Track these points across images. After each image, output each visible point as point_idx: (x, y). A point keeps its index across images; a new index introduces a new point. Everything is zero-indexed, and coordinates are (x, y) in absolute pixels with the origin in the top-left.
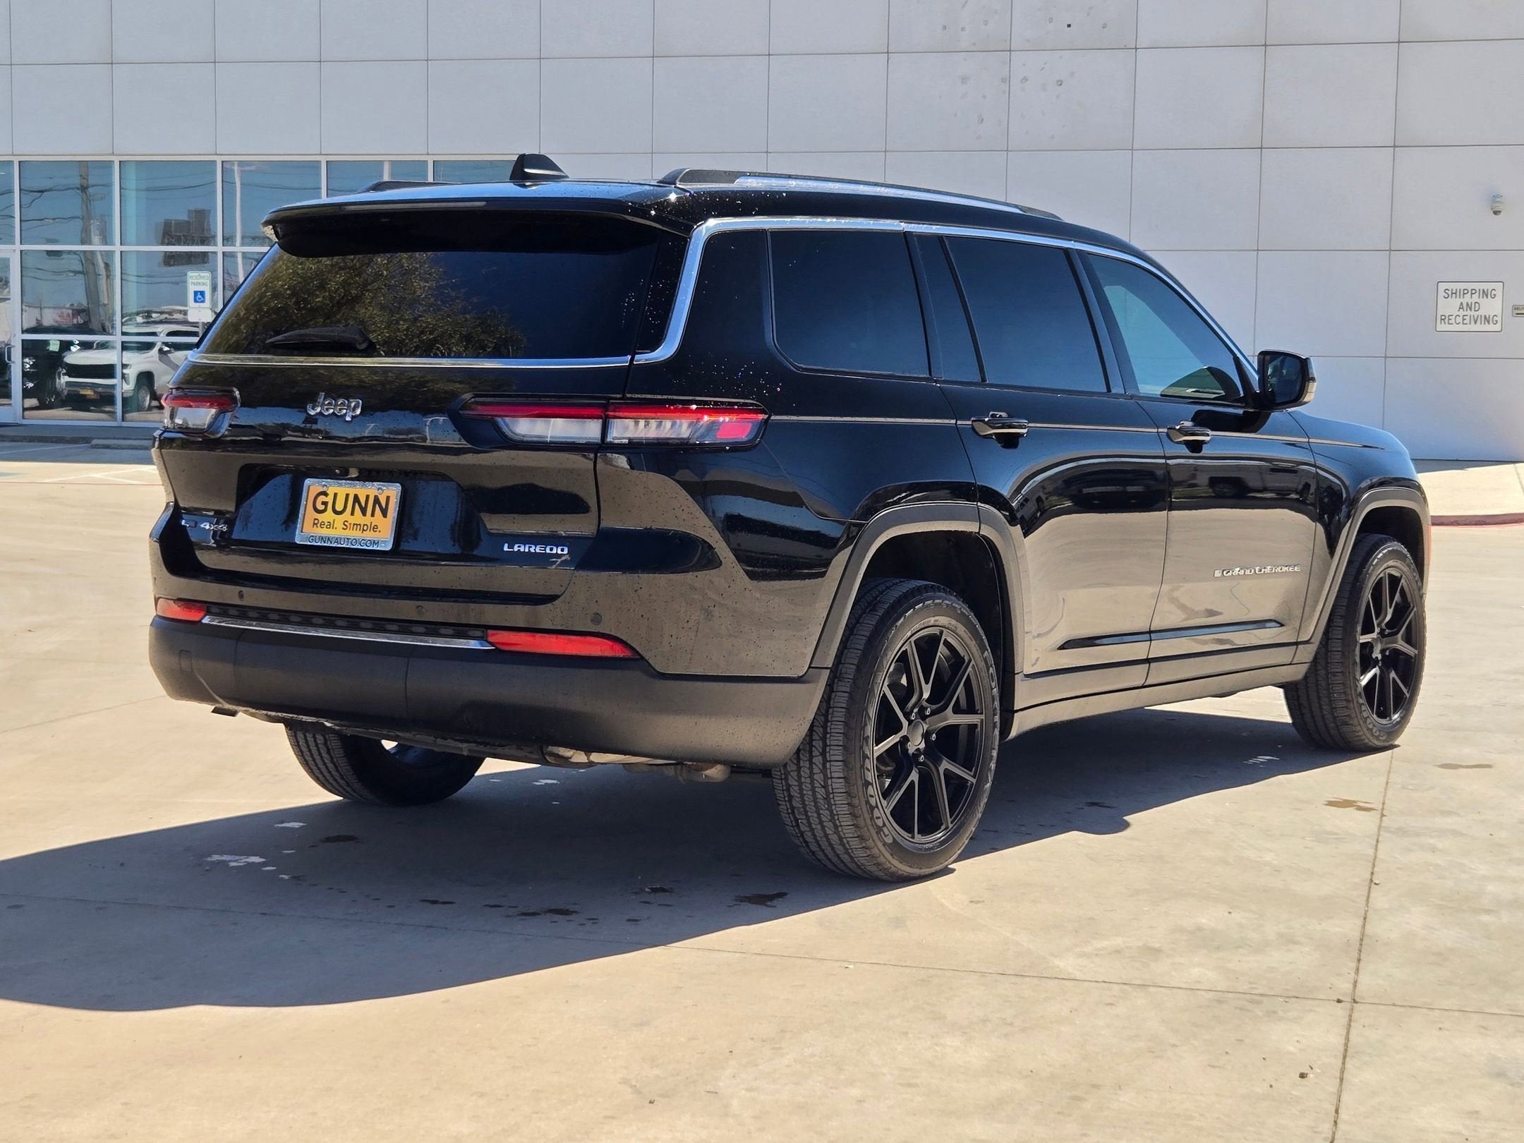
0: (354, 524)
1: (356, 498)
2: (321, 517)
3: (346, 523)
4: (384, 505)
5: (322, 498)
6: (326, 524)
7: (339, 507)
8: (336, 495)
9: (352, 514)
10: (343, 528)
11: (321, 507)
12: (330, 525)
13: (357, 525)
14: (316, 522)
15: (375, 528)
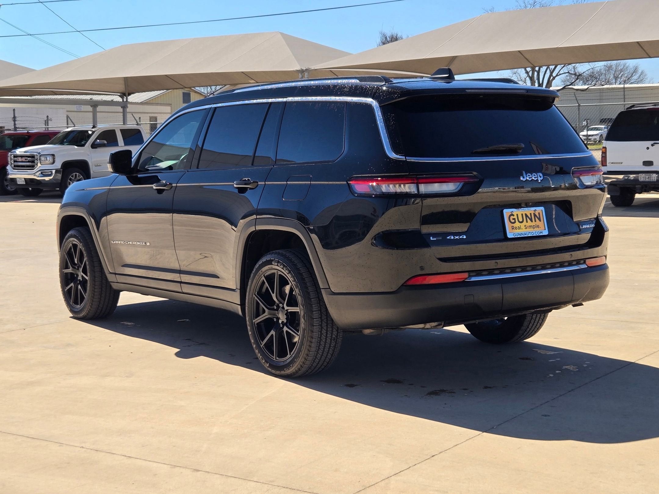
0: (529, 226)
1: (526, 215)
2: (515, 225)
3: (525, 226)
4: (538, 216)
5: (512, 217)
6: (518, 228)
7: (521, 220)
8: (517, 215)
9: (527, 222)
10: (525, 229)
11: (513, 221)
12: (519, 228)
13: (530, 226)
14: (513, 227)
15: (538, 226)
